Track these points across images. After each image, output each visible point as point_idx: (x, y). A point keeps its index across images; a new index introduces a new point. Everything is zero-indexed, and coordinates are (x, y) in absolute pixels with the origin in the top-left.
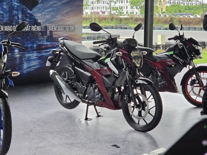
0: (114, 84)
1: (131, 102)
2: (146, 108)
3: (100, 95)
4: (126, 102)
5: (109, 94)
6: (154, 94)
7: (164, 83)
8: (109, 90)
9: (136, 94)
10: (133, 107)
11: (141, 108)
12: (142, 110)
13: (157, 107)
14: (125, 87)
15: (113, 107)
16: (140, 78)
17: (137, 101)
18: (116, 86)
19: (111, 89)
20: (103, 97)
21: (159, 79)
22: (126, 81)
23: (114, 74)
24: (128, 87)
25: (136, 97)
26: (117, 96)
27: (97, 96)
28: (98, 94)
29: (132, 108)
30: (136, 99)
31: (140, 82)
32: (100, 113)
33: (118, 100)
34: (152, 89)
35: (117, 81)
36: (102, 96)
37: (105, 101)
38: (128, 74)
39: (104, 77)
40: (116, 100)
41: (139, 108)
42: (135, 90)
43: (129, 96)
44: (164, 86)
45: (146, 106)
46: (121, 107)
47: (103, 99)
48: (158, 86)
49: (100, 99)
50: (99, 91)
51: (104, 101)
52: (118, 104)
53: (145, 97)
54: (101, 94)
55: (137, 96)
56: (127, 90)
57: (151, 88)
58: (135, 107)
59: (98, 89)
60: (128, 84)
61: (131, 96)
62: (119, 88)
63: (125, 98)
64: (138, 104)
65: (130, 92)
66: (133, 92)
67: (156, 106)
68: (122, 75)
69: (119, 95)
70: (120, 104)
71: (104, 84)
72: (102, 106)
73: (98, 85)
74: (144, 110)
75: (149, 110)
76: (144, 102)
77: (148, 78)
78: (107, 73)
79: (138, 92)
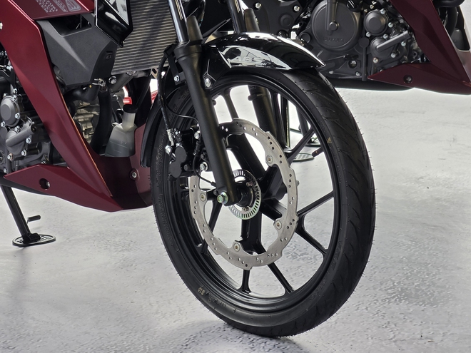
0: (104, 66)
1: (197, 167)
2: (284, 201)
3: (28, 126)
4: (175, 170)
5: (81, 119)
6: (327, 126)
7: (402, 39)
8: (76, 98)
9: (226, 125)
10: (211, 195)
11: (257, 204)
12: (264, 218)
13: (345, 199)
14: (165, 84)
15: (102, 195)
16: (252, 35)
17: (235, 165)
18: (118, 76)
19: (87, 95)
20: (47, 139)
21: (371, 16)
22: (170, 52)
23: (101, 14)
24: (183, 84)
25: (226, 141)
26: (128, 132)
27: (13, 134)
28: (20, 124)
29: (210, 204)
30: (230, 154)
33: (133, 152)
34: (318, 99)
35: (120, 54)
36: (41, 131)
37: (60, 159)
38: (183, 15)
39: (49, 28)
40: (121, 153)
41: (246, 205)
42: (220, 100)
43: (187, 139)
44: (399, 59)
45: (283, 190)
46: (148, 193)
47: (46, 147)
48: (368, 58)
49: (32, 149)
50: (26, 107)
51: (54, 158)
52: (130, 174)
53: (276, 145)
54: (37, 121)
55: (234, 137)
56: (178, 102)
58: (220, 199)
59: (21, 91)
60: (180, 69)
61: (201, 135)
62: (138, 86)
63: (168, 149)
64: (239, 179)
65: (192, 112)
66: (211, 116)
67: (337, 194)
68: (151, 13)
69: (138, 122)
70: (141, 175)
71: (52, 66)
72: (41, 187)
73: (19, 72)
74: (274, 215)
75: (301, 215)
76: (274, 169)
77: (311, 12)
78: (66, 8)
79: (241, 116)
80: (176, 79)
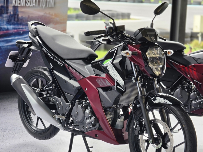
0: (116, 102)
1: (143, 132)
2: (169, 144)
3: (93, 118)
4: (136, 133)
5: (108, 117)
6: (183, 121)
7: (201, 101)
8: (107, 111)
9: (152, 120)
10: (147, 141)
11: (161, 144)
12: (163, 148)
13: (188, 143)
14: (135, 108)
15: (113, 140)
16: (160, 94)
17: (154, 132)
18: (120, 105)
19: (111, 110)
20: (98, 122)
21: (192, 94)
22: (136, 98)
23: (116, 86)
24: (140, 108)
25: (152, 125)
26: (121, 122)
27: (88, 121)
28: (91, 118)
29: (146, 144)
30: (153, 129)
31: (159, 100)
32: (92, 147)
33: (123, 128)
34: (181, 113)
35: (121, 97)
36: (97, 120)
37: (101, 129)
38: (141, 87)
39: (100, 90)
40: (119, 128)
41: (157, 144)
42: (150, 113)
43: (140, 124)
44: (200, 107)
45: (169, 140)
46: (127, 140)
47: (98, 125)
48: (191, 106)
49: (93, 125)
50: (93, 113)
51: (100, 128)
52: (122, 134)
53: (167, 126)
54: (96, 117)
55: (154, 124)
56: (138, 113)
57: (178, 112)
58: (150, 142)
59: (91, 108)
60: (139, 103)
61: (145, 123)
62: (125, 109)
63: (134, 127)
64: (155, 136)
65: (142, 116)
66: (148, 117)
67: (186, 142)
68: (131, 87)
69: (125, 119)
70: (126, 135)
71: (101, 101)
72: (96, 137)
73: (91, 103)
74: (166, 148)
75: (174, 148)
76: (166, 134)
77: (174, 92)
78: (106, 84)
79: (156, 118)
80: (138, 106)
